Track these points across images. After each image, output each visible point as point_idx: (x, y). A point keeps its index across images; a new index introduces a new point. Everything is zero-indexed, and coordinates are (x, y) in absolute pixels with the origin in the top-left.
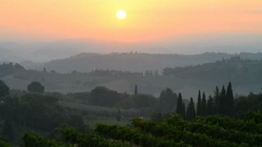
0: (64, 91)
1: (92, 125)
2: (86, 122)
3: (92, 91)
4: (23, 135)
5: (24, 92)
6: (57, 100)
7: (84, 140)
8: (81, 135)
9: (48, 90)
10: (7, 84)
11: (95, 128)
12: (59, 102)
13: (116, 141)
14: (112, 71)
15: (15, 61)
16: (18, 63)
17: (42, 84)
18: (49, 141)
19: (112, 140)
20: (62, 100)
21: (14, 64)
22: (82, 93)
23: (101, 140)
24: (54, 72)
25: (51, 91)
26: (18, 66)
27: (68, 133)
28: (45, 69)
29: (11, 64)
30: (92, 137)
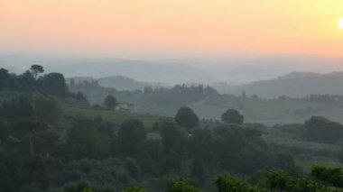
0: (269, 123)
1: (306, 167)
2: (298, 163)
3: (307, 123)
4: (216, 179)
5: (217, 123)
6: (259, 134)
7: (296, 186)
8: (292, 180)
9: (248, 120)
10: (196, 112)
11: (310, 171)
12: (263, 137)
13: (339, 189)
14: (334, 96)
15: (206, 83)
16: (210, 85)
17: (241, 113)
18: (250, 187)
19: (333, 188)
20: (267, 134)
21: (204, 87)
22: (293, 125)
23: (319, 188)
24: (255, 97)
25: (252, 122)
26: (210, 90)
27: (274, 177)
28: (244, 93)
29: (201, 86)
30: (307, 183)
